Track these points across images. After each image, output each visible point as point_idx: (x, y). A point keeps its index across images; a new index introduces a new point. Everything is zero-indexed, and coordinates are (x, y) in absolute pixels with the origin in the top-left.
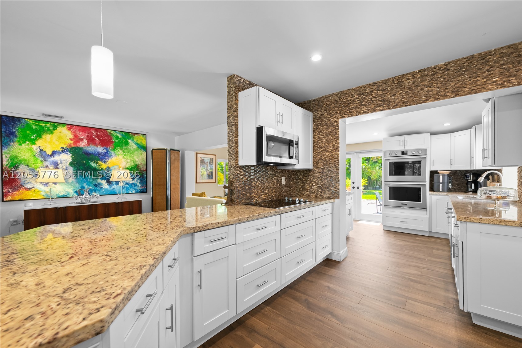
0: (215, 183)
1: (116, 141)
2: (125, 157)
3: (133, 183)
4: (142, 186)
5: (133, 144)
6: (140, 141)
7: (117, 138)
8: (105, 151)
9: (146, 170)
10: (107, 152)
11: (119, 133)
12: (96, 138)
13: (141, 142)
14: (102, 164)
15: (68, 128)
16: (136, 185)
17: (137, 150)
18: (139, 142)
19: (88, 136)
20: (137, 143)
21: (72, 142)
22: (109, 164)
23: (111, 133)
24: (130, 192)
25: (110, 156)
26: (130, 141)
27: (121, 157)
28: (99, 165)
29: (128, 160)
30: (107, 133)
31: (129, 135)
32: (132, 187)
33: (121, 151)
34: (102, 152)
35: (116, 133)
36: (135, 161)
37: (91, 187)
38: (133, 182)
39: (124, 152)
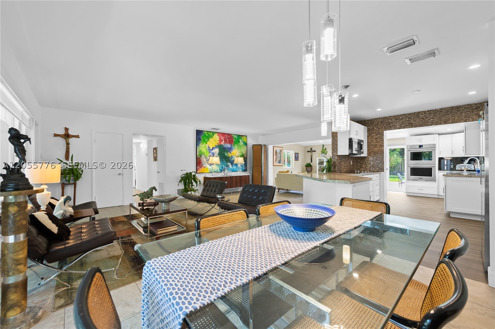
0: (282, 166)
1: (235, 140)
4: (245, 167)
5: (241, 142)
7: (235, 138)
8: (231, 146)
9: (247, 158)
11: (236, 136)
12: (227, 139)
14: (229, 154)
15: (218, 134)
16: (243, 167)
17: (243, 145)
18: (244, 141)
19: (224, 138)
21: (219, 142)
22: (232, 154)
23: (233, 136)
24: (240, 171)
25: (233, 149)
26: (240, 140)
27: (237, 149)
29: (240, 152)
30: (231, 136)
31: (240, 136)
36: (242, 151)
37: (225, 167)
39: (238, 147)
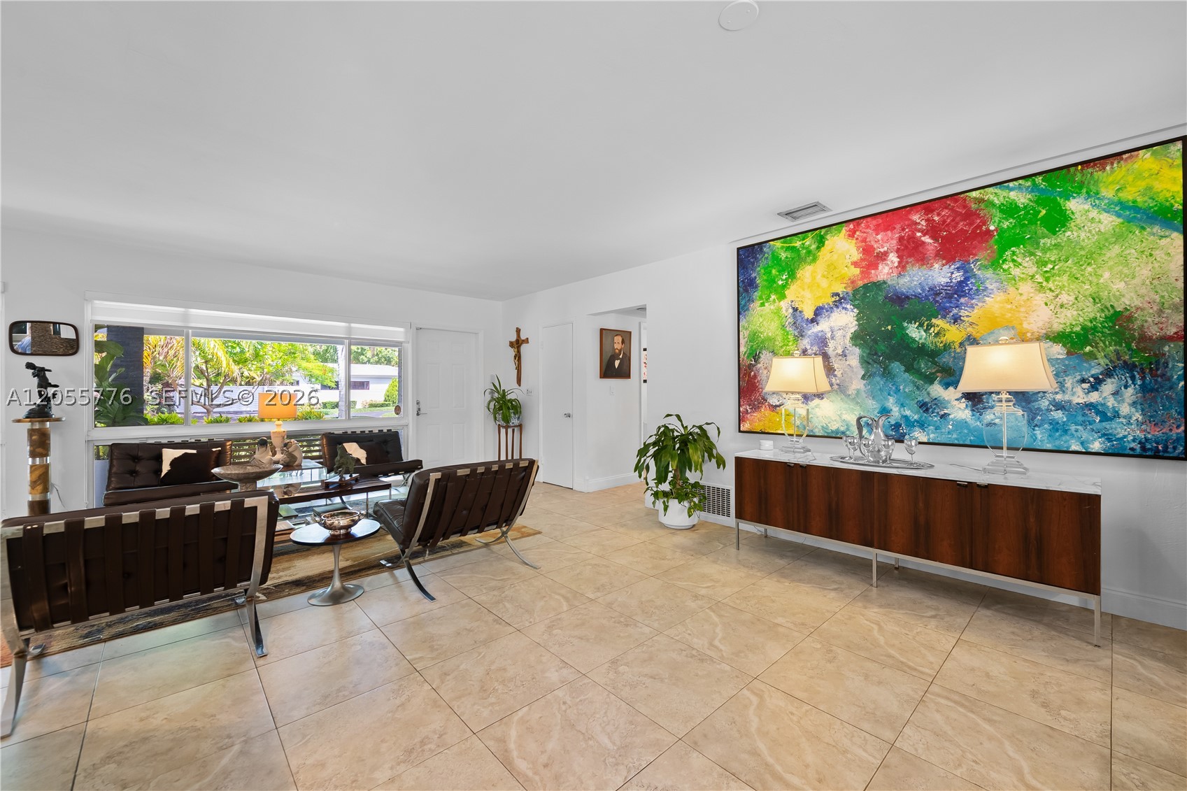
1: (1005, 225)
2: (1051, 285)
3: (1090, 406)
4: (1151, 419)
5: (1094, 213)
6: (1142, 185)
7: (1010, 210)
8: (958, 276)
10: (967, 279)
11: (1020, 188)
12: (927, 239)
13: (1149, 188)
14: (946, 326)
15: (850, 231)
16: (1108, 416)
17: (1118, 237)
18: (1129, 195)
19: (901, 239)
20: (1122, 205)
21: (857, 271)
22: (971, 324)
23: (981, 201)
24: (1074, 448)
25: (981, 292)
26: (1075, 205)
27: (1026, 288)
28: (937, 334)
30: (965, 207)
31: (1070, 177)
32: (1083, 424)
33: (1027, 261)
34: (947, 285)
35: (1005, 193)
36: (1104, 294)
37: (908, 413)
38: (1094, 397)
39: (1042, 264)
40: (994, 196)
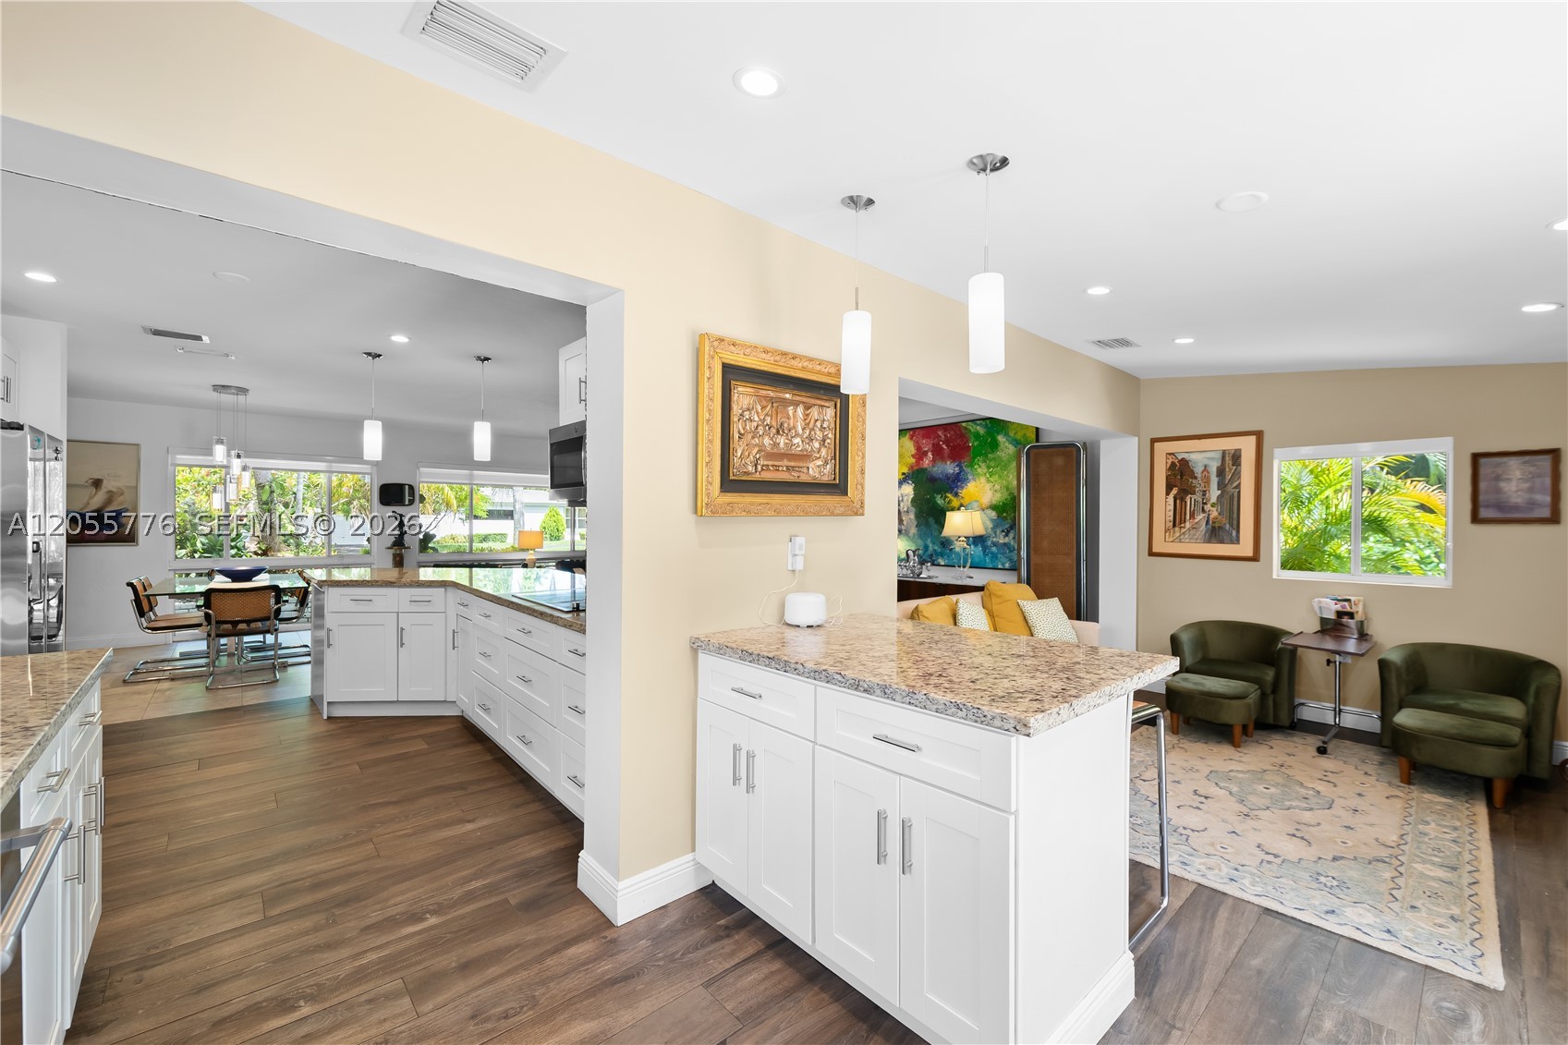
1: (976, 444)
2: (992, 479)
3: (1005, 544)
5: (1007, 444)
6: (1023, 432)
7: (977, 436)
8: (957, 470)
10: (961, 472)
11: (981, 425)
12: (944, 446)
13: (1025, 435)
14: (952, 498)
15: (911, 435)
17: (1016, 458)
19: (933, 444)
20: (1016, 440)
21: (914, 460)
22: (963, 497)
23: (966, 428)
24: (1000, 567)
25: (966, 480)
26: (1000, 441)
27: (983, 480)
28: (949, 502)
29: (997, 487)
30: (960, 431)
31: (998, 425)
32: (1003, 554)
33: (983, 465)
34: (953, 474)
35: (975, 426)
36: (1010, 486)
37: (936, 548)
38: (1007, 540)
39: (989, 467)
40: (972, 427)
